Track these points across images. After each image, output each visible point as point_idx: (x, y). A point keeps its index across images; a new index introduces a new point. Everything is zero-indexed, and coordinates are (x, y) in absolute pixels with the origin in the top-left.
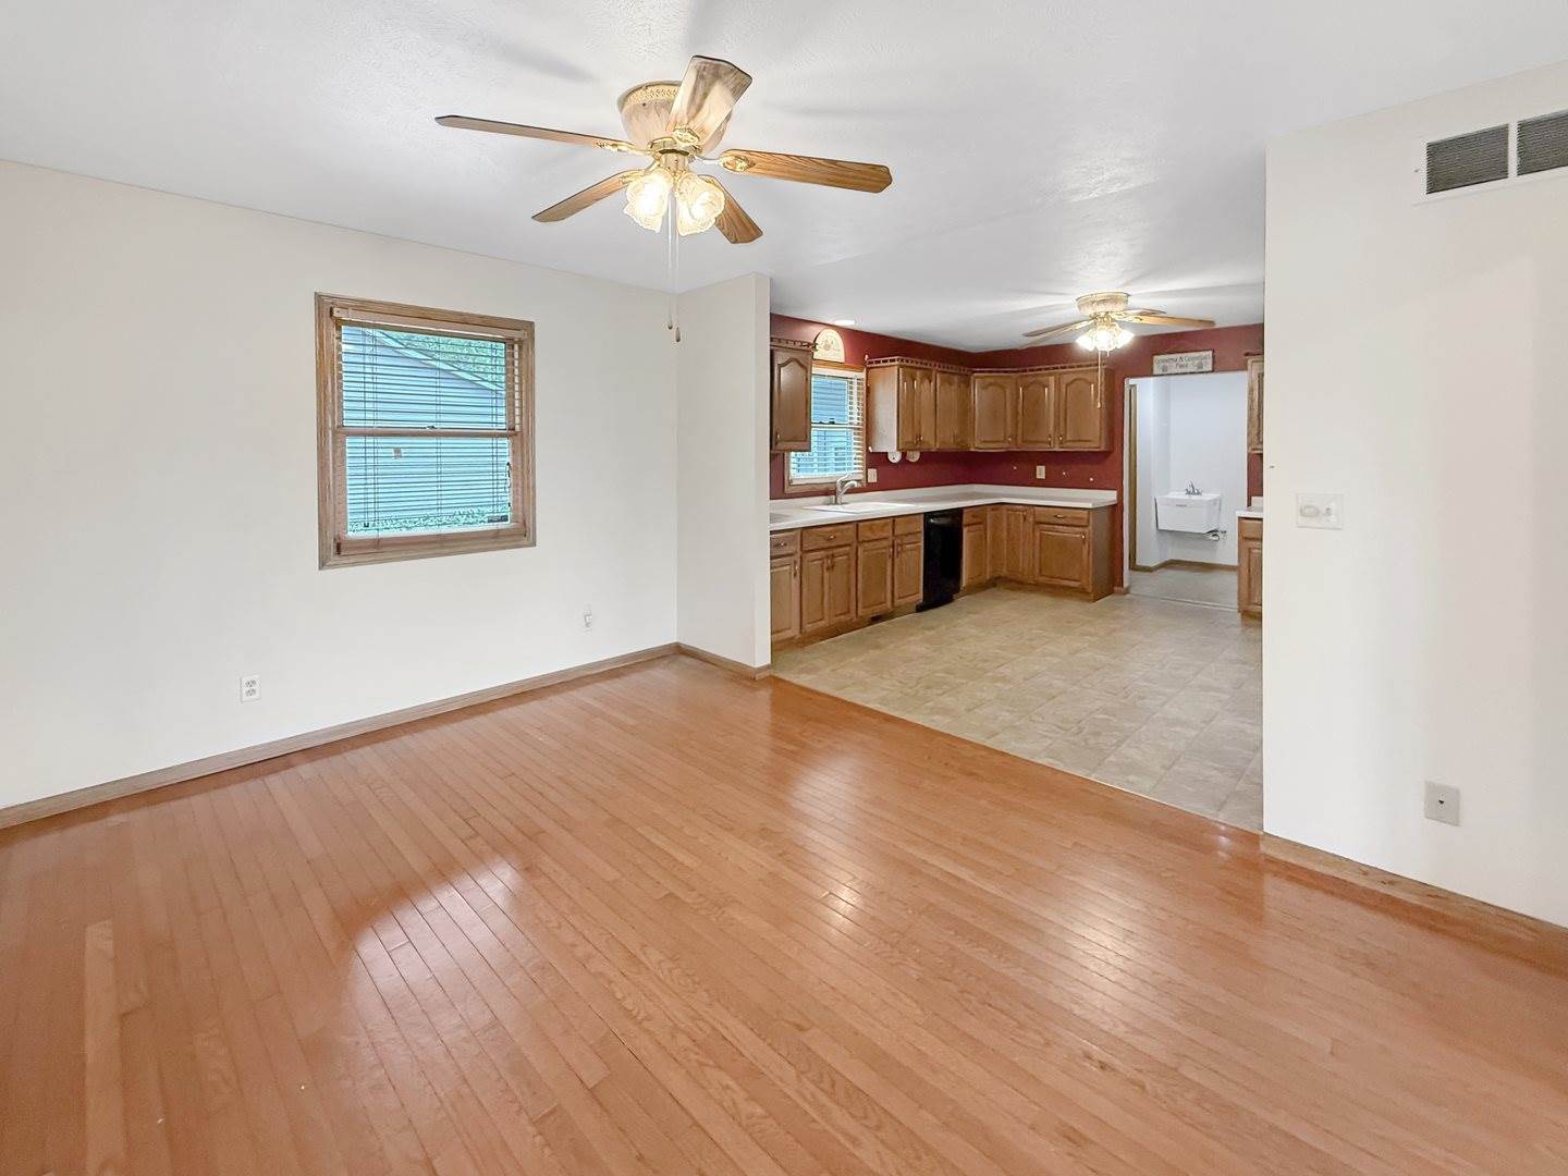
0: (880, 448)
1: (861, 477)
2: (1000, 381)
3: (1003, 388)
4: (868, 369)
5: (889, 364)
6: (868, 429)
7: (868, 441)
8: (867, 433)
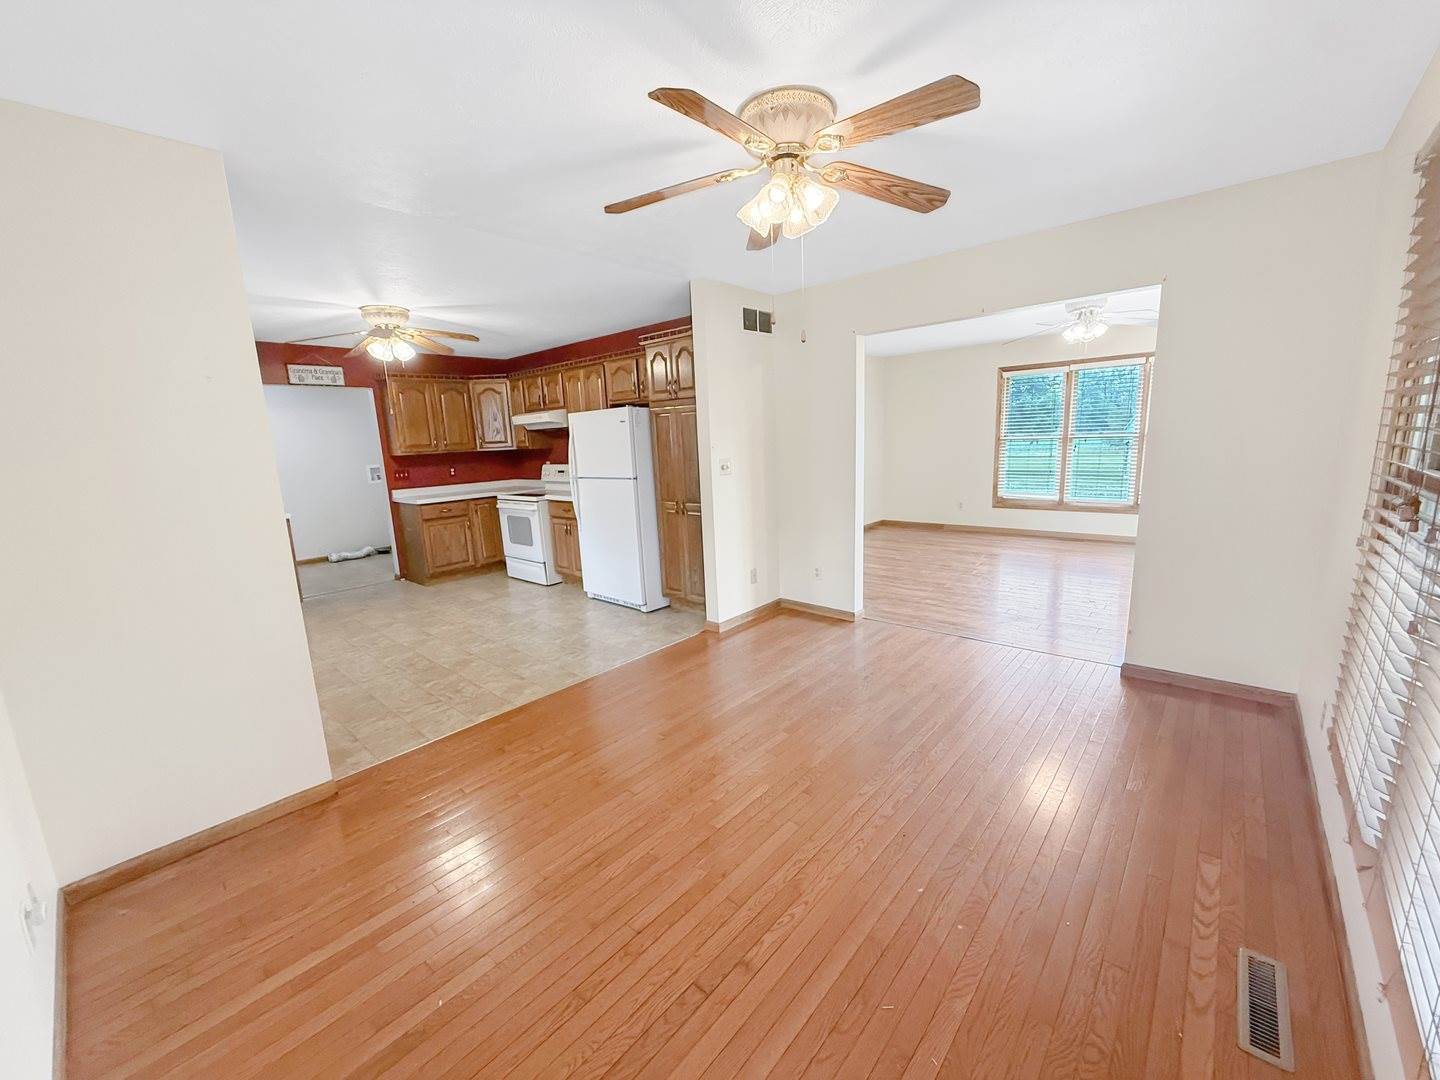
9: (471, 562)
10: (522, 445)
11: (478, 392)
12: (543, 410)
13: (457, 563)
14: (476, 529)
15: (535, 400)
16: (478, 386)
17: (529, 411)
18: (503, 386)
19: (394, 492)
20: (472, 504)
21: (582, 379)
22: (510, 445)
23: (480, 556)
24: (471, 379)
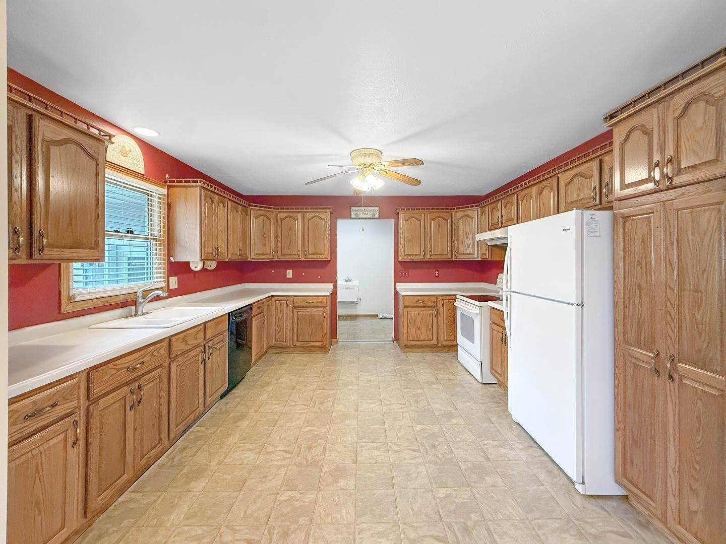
0: (181, 257)
1: (163, 285)
2: (267, 214)
3: (269, 219)
4: (169, 187)
5: (191, 184)
6: (170, 240)
7: (170, 253)
8: (169, 244)
9: (434, 342)
10: (484, 257)
11: (458, 218)
12: (501, 227)
13: (424, 341)
14: (441, 318)
15: (495, 221)
16: (458, 214)
17: (491, 229)
18: (474, 212)
19: (397, 284)
20: (440, 298)
21: (534, 197)
22: (476, 256)
23: (442, 339)
24: (454, 209)
